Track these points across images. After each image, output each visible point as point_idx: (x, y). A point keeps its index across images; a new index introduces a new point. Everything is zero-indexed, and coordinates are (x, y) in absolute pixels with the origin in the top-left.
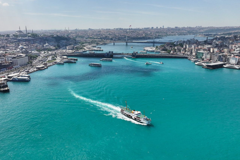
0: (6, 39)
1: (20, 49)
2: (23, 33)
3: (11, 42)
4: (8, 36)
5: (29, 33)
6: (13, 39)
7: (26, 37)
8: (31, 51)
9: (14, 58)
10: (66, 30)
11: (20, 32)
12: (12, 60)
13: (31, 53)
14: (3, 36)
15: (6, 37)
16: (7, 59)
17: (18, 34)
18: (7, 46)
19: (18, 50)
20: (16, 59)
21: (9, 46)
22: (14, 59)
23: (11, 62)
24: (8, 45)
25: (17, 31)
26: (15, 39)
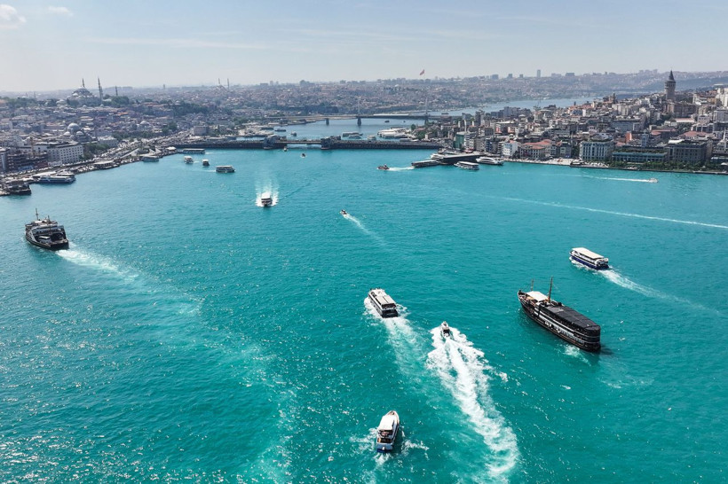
0: (47, 112)
1: (70, 131)
2: (91, 94)
3: (58, 118)
4: (53, 102)
5: (108, 97)
6: (65, 110)
7: (99, 105)
8: (96, 136)
9: (52, 146)
10: (221, 86)
11: (84, 92)
12: (48, 150)
13: (95, 140)
14: (42, 103)
15: (49, 105)
16: (37, 150)
17: (79, 98)
18: (45, 127)
19: (67, 133)
20: (55, 150)
21: (50, 128)
22: (52, 150)
23: (44, 155)
24: (49, 124)
25: (77, 92)
26: (69, 111)
